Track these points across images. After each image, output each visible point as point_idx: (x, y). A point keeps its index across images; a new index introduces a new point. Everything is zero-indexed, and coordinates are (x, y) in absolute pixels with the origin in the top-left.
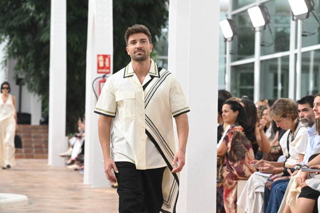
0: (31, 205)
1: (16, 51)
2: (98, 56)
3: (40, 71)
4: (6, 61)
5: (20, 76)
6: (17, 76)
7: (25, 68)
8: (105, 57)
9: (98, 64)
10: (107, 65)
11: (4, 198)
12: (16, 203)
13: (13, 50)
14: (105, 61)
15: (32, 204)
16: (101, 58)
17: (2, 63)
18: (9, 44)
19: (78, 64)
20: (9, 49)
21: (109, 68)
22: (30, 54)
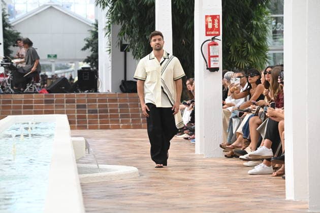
0: (141, 177)
1: (119, 15)
2: (206, 17)
3: (145, 36)
4: (109, 26)
5: (124, 42)
6: (121, 42)
7: (130, 33)
8: (214, 17)
9: (207, 26)
10: (216, 27)
11: (114, 170)
12: (126, 175)
13: (116, 14)
14: (213, 22)
15: (143, 175)
16: (210, 19)
17: (105, 29)
18: (112, 8)
19: (185, 26)
20: (112, 13)
21: (218, 30)
22: (134, 18)
